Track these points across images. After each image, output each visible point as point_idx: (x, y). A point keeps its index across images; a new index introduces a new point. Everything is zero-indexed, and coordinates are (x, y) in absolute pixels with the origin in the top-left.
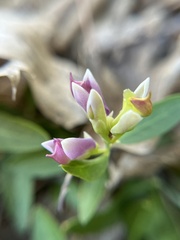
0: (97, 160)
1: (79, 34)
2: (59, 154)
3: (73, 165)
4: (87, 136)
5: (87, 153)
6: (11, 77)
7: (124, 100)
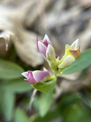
0: (50, 82)
1: (38, 19)
2: (31, 79)
3: (38, 85)
4: (45, 70)
5: (45, 79)
6: (5, 38)
7: (66, 50)
